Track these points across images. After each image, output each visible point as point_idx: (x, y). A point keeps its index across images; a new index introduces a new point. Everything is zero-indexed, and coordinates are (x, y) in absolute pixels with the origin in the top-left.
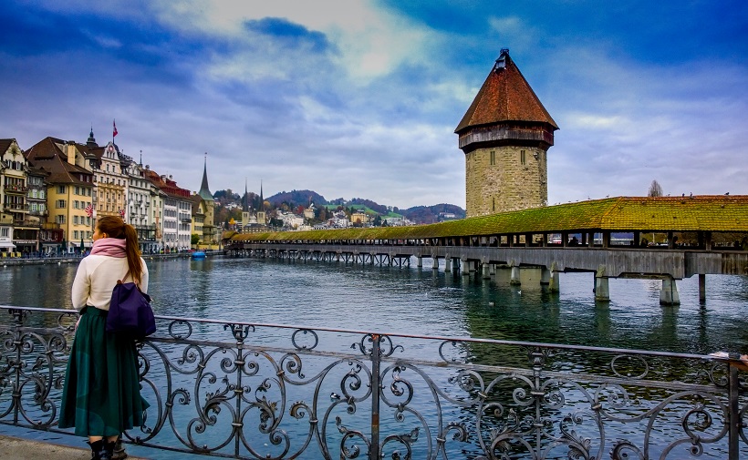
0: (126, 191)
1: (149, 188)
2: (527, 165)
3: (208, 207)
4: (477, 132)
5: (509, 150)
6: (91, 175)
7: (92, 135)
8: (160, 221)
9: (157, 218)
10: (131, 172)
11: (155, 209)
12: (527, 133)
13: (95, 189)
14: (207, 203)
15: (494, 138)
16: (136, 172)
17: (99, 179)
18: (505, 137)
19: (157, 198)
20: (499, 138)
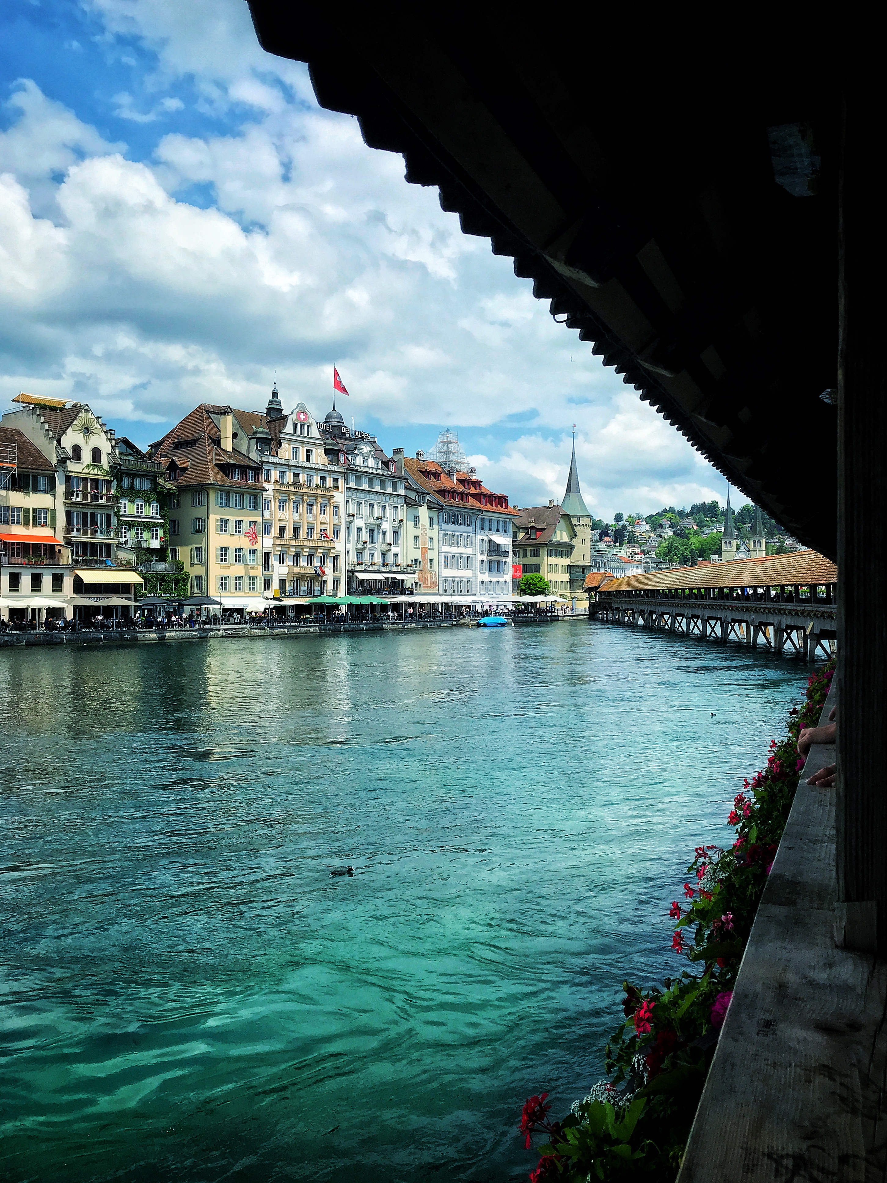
0: (339, 497)
1: (402, 492)
3: (577, 529)
6: (257, 470)
7: (275, 395)
8: (431, 554)
9: (424, 551)
10: (359, 461)
11: (418, 532)
13: (266, 495)
14: (574, 521)
16: (371, 462)
17: (275, 475)
19: (423, 512)
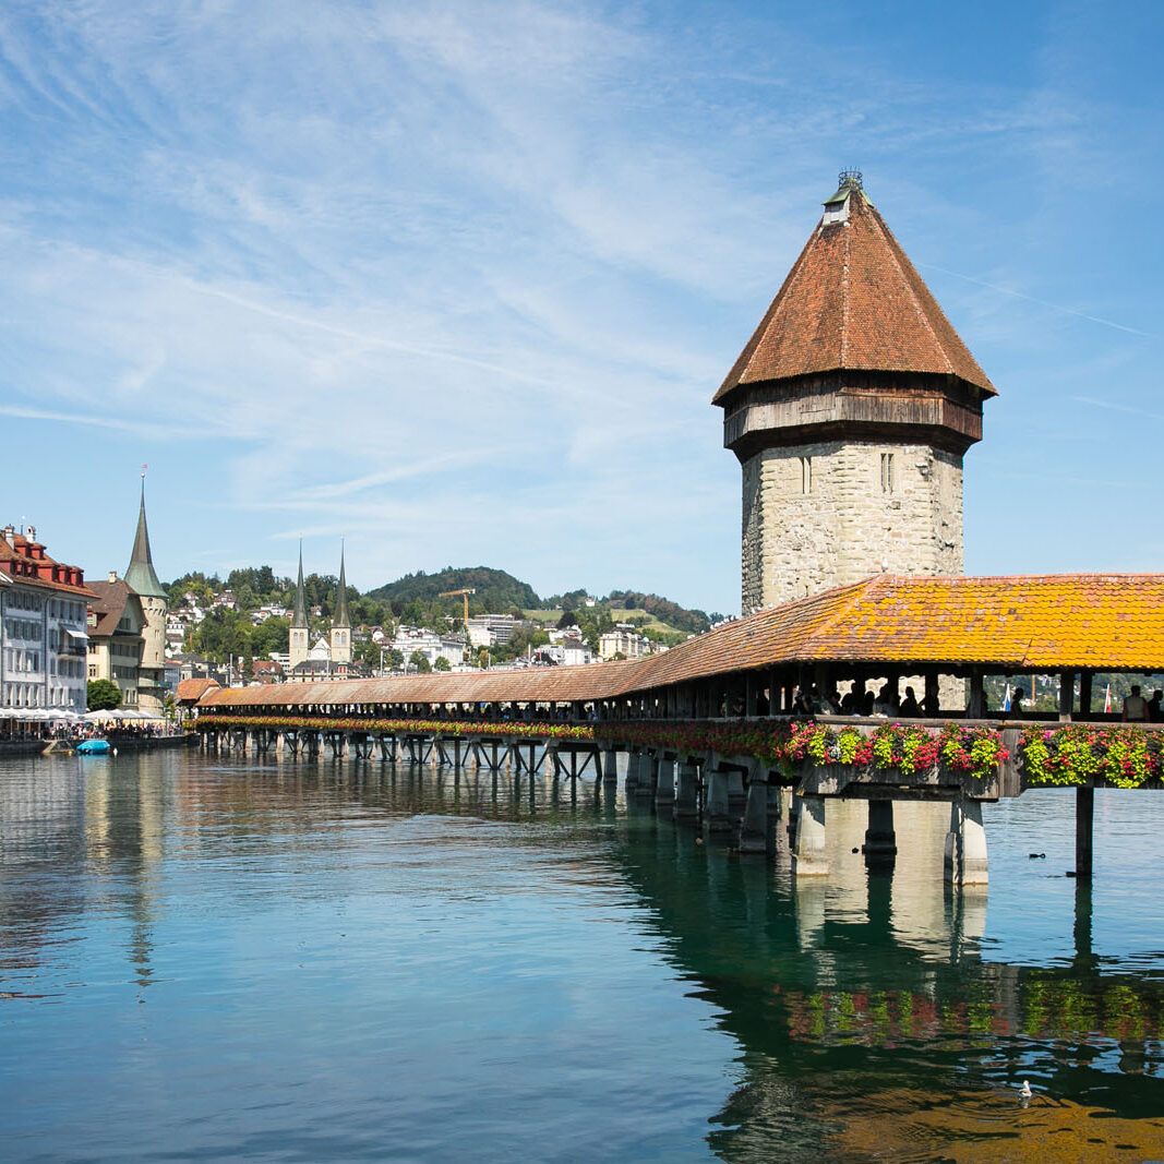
2: (899, 494)
3: (149, 615)
4: (763, 402)
5: (850, 452)
12: (896, 406)
15: (807, 419)
18: (835, 416)
20: (819, 418)
